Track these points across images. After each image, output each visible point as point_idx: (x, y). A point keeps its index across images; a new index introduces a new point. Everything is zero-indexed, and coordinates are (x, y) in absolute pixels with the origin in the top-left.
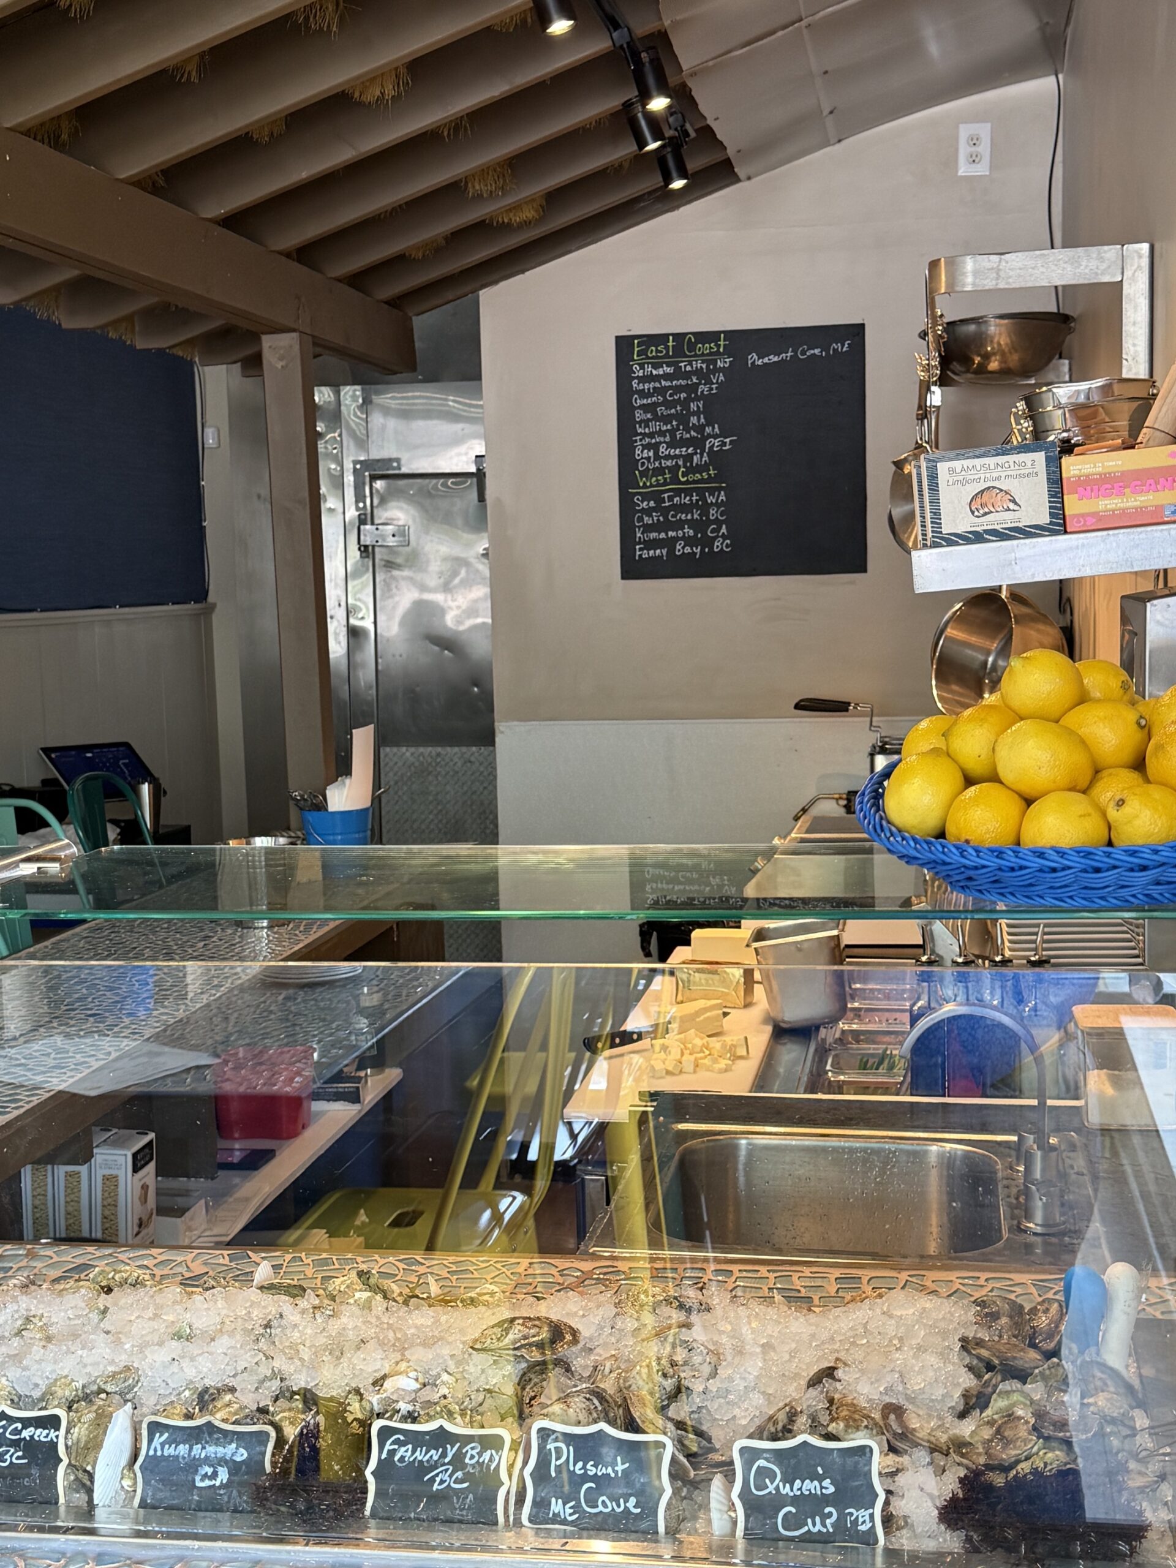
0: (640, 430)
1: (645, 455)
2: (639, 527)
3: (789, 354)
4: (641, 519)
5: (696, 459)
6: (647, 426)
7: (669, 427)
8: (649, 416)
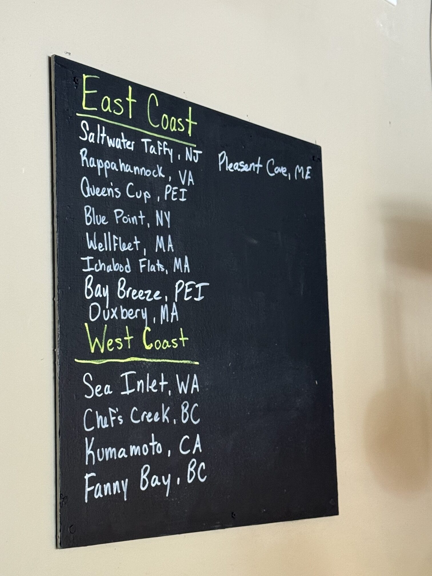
0: (91, 245)
1: (98, 294)
2: (89, 435)
3: (259, 165)
4: (92, 421)
5: (164, 310)
6: (100, 239)
7: (129, 248)
8: (103, 220)
